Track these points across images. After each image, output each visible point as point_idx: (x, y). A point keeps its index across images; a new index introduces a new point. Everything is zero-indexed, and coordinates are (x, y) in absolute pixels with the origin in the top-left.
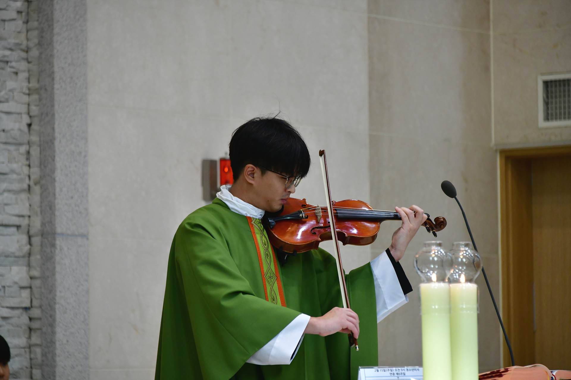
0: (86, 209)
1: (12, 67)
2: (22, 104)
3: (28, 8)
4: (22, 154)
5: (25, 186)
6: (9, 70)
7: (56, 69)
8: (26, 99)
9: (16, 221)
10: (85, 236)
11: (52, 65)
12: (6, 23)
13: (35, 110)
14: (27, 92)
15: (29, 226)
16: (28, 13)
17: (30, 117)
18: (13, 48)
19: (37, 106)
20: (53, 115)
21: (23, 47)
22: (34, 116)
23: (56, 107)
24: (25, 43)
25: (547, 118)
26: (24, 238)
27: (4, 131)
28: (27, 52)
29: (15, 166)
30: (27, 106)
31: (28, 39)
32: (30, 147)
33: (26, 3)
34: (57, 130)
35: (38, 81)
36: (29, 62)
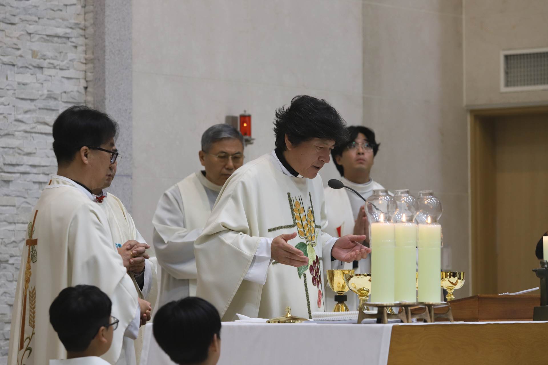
0: (130, 155)
1: (72, 42)
2: (80, 71)
6: (70, 44)
7: (107, 43)
8: (83, 67)
10: (129, 176)
11: (103, 40)
12: (68, 7)
13: (90, 76)
14: (84, 62)
17: (87, 81)
18: (73, 27)
19: (92, 72)
20: (104, 80)
21: (82, 26)
22: (90, 81)
23: (107, 73)
24: (83, 22)
25: (507, 84)
27: (65, 92)
28: (84, 30)
30: (84, 72)
31: (85, 20)
34: (107, 92)
35: (93, 53)
36: (86, 38)
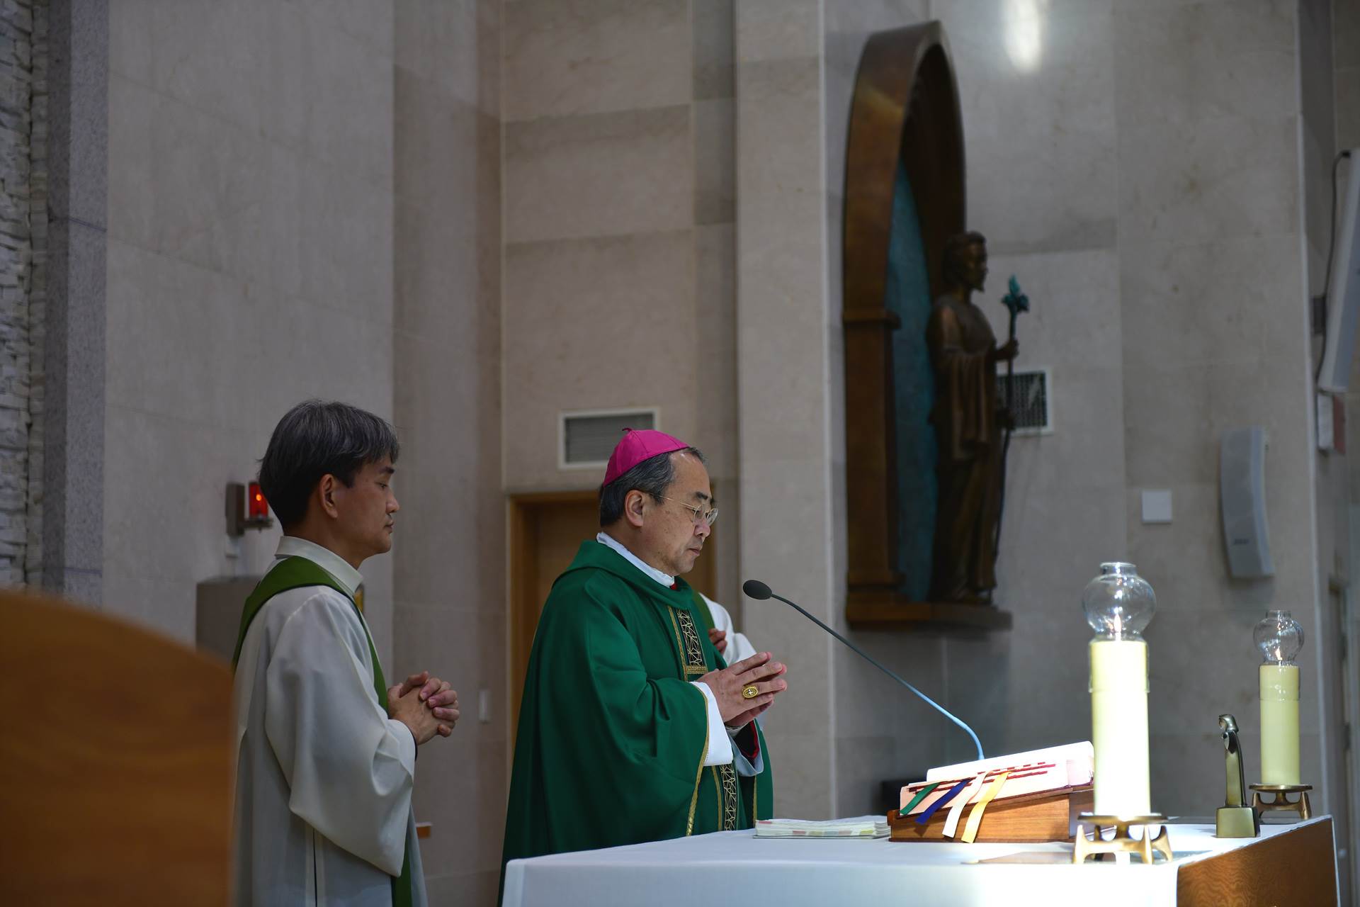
0: (100, 538)
1: (9, 348)
2: (21, 397)
3: (32, 273)
4: (19, 463)
5: (22, 505)
6: (6, 351)
7: (70, 352)
8: (25, 391)
9: (9, 550)
10: (98, 572)
11: (64, 347)
13: (37, 405)
14: (28, 381)
15: (25, 557)
16: (31, 281)
17: (31, 415)
18: (12, 323)
19: (41, 400)
20: (65, 413)
21: (24, 323)
22: (37, 414)
23: (69, 402)
24: (26, 318)
25: (568, 459)
26: (19, 573)
28: (29, 330)
29: (10, 477)
30: (26, 400)
31: (30, 314)
32: (29, 454)
33: (29, 268)
34: (69, 432)
35: (44, 368)
36: (30, 344)
